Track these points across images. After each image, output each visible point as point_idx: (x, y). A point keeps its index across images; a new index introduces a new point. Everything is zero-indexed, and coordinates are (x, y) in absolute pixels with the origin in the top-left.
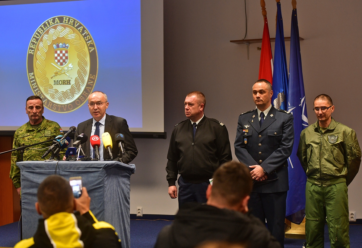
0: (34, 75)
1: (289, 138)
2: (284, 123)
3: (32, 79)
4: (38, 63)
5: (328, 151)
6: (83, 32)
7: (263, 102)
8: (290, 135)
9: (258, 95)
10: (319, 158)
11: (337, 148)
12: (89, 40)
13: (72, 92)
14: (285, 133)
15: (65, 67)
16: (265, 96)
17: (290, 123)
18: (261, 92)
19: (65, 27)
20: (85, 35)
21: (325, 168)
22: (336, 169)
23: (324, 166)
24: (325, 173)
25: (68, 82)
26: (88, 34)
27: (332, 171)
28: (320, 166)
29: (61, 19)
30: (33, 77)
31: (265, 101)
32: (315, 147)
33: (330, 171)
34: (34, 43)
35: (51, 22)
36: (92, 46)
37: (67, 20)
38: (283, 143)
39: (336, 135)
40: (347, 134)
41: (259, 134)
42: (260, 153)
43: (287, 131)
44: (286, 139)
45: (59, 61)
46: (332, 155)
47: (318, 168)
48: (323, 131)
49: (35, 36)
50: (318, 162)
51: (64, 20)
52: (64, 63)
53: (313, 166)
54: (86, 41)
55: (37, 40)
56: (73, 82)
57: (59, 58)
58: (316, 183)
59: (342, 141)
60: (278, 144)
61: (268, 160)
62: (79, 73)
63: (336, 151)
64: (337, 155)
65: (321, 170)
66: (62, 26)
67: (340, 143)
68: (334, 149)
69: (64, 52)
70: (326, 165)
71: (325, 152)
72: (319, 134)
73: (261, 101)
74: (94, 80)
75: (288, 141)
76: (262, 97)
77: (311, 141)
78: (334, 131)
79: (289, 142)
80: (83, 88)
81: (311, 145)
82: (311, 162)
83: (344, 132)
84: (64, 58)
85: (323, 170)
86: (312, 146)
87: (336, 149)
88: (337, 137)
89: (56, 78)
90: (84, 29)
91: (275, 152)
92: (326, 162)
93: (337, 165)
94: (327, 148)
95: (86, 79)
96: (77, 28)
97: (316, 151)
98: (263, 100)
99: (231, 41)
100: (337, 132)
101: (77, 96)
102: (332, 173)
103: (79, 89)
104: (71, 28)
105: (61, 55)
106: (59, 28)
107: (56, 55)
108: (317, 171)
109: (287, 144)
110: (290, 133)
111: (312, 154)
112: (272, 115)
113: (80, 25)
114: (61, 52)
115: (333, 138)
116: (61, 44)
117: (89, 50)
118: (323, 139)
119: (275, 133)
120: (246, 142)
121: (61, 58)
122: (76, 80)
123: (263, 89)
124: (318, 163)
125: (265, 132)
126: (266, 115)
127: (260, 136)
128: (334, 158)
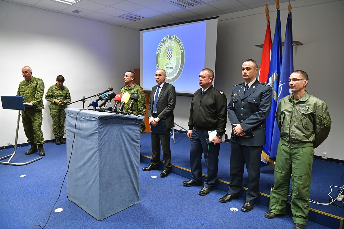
0: (158, 65)
1: (266, 105)
2: (262, 93)
3: (158, 67)
4: (160, 59)
5: (298, 120)
6: (179, 43)
7: (249, 76)
8: (266, 103)
9: (245, 71)
10: (289, 125)
11: (307, 118)
12: (181, 47)
13: (173, 73)
14: (262, 101)
15: (171, 61)
16: (250, 72)
17: (268, 93)
18: (248, 69)
19: (171, 40)
20: (180, 44)
21: (294, 133)
22: (303, 135)
23: (292, 132)
24: (293, 137)
25: (171, 68)
26: (181, 44)
27: (300, 137)
28: (290, 131)
29: (170, 37)
30: (158, 66)
31: (250, 76)
32: (287, 115)
33: (298, 137)
34: (159, 49)
35: (166, 39)
36: (182, 49)
37: (172, 37)
38: (260, 108)
39: (307, 106)
40: (318, 106)
41: (242, 100)
42: (242, 115)
43: (264, 99)
44: (263, 105)
45: (168, 58)
46: (301, 123)
47: (287, 133)
48: (296, 102)
49: (160, 46)
50: (288, 127)
51: (171, 37)
52: (170, 59)
53: (284, 130)
54: (180, 47)
55: (160, 47)
56: (174, 68)
57: (168, 56)
58: (286, 144)
59: (312, 112)
60: (257, 109)
61: (247, 121)
62: (176, 63)
63: (306, 120)
64: (306, 124)
65: (289, 134)
66: (170, 40)
67: (310, 113)
68: (304, 118)
69: (171, 53)
70: (295, 131)
71: (295, 120)
72: (292, 104)
73: (247, 76)
74: (182, 67)
75: (265, 107)
76: (248, 73)
77: (284, 109)
78: (306, 102)
79: (265, 109)
80: (178, 71)
81: (284, 112)
82: (283, 127)
83: (315, 104)
84: (171, 56)
85: (292, 135)
86: (285, 114)
87: (305, 118)
88: (307, 108)
89: (167, 66)
90: (179, 41)
91: (254, 115)
92: (295, 128)
93: (305, 132)
94: (297, 117)
95: (179, 66)
96: (176, 41)
97: (288, 118)
98: (249, 75)
99: (256, 46)
100: (308, 104)
101: (175, 75)
102: (300, 138)
103: (176, 72)
104: (174, 41)
105: (170, 55)
106: (169, 41)
107: (167, 55)
108: (287, 135)
109: (263, 110)
110: (266, 101)
111: (285, 121)
112: (254, 87)
113: (178, 39)
114: (170, 53)
115: (303, 109)
116: (169, 49)
117: (181, 52)
118: (294, 109)
119: (254, 101)
120: (234, 106)
121: (169, 56)
122: (175, 67)
123: (250, 66)
124: (288, 129)
125: (246, 99)
126: (249, 87)
127: (243, 102)
128: (303, 126)
